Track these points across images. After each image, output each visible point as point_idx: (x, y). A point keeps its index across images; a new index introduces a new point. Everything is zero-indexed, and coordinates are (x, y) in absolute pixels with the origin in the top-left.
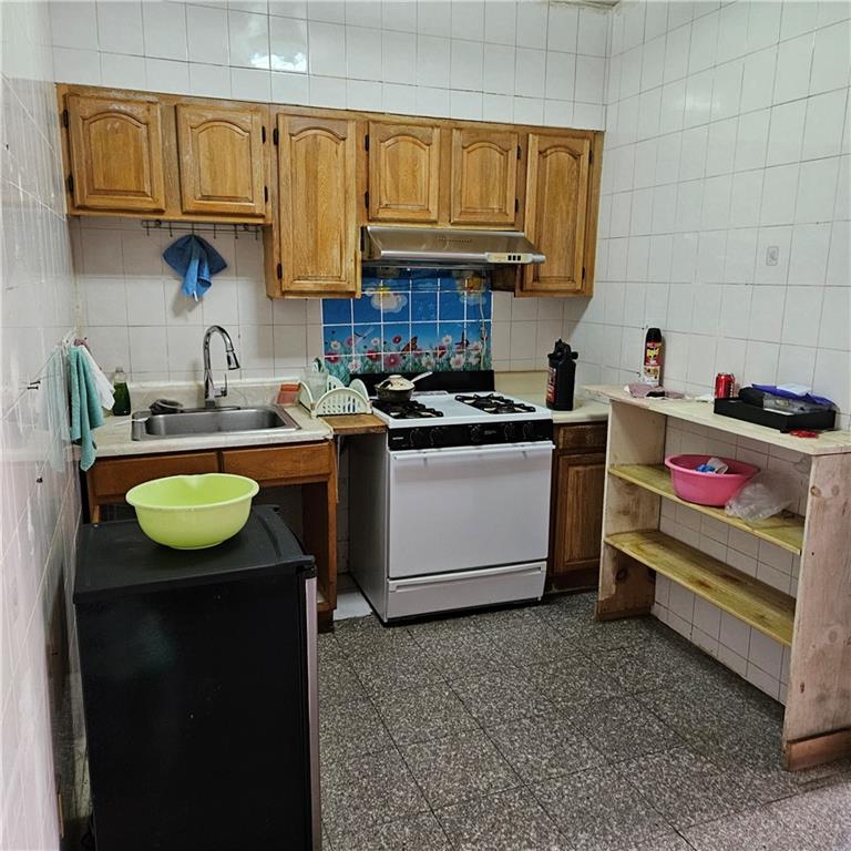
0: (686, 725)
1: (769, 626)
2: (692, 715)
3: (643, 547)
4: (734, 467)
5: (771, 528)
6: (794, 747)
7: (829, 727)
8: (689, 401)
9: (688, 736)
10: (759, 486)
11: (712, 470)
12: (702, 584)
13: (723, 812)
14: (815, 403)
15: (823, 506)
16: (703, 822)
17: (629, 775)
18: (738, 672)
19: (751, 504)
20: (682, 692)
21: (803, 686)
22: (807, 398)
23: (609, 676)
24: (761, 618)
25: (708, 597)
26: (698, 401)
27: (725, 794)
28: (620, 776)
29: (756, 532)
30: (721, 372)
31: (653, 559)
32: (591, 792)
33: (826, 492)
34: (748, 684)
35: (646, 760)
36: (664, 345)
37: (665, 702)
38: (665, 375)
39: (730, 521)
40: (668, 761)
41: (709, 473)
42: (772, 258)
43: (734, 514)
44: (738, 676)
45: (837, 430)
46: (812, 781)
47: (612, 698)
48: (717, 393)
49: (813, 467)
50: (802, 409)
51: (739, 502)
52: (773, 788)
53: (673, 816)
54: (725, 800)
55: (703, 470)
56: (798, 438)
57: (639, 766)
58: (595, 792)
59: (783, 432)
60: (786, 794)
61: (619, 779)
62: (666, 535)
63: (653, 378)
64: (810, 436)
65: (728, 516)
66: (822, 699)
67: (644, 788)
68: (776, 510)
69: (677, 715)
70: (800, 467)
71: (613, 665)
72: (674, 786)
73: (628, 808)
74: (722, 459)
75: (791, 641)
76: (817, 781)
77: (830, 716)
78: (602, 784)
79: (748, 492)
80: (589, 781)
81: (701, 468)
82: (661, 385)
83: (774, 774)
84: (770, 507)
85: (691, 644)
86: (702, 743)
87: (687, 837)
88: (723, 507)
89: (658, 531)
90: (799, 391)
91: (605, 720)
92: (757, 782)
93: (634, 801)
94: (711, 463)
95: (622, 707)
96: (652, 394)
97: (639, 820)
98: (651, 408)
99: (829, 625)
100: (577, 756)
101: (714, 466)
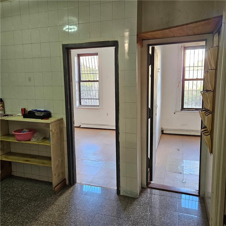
0: (30, 196)
1: (46, 164)
2: (31, 193)
3: (8, 157)
4: (30, 130)
5: (42, 141)
6: (55, 188)
7: (61, 181)
8: (15, 116)
9: (31, 198)
10: (38, 133)
11: (25, 132)
12: (27, 161)
13: (45, 210)
14: (46, 112)
15: (53, 134)
16: (41, 214)
17: (20, 215)
18: (38, 179)
19: (37, 137)
20: (26, 189)
21: (55, 174)
22: (45, 111)
23: (6, 195)
24: (43, 163)
25: (30, 163)
26: (17, 116)
27: (44, 206)
28: (18, 216)
29: (40, 143)
30: (22, 108)
31: (12, 159)
32: (12, 224)
33: (53, 131)
34: (41, 181)
35: (23, 209)
36: (4, 102)
37: (23, 194)
38: (5, 111)
39: (33, 143)
40: (29, 206)
41: (25, 133)
42: (30, 80)
43: (34, 141)
44: (38, 180)
45: (52, 117)
46: (60, 194)
47: (9, 199)
48: (22, 113)
49: (50, 126)
50: (44, 114)
51: (34, 138)
52: (53, 199)
53: (35, 217)
54: (45, 207)
55: (23, 132)
56: (45, 120)
57: (22, 211)
58: (13, 223)
59: (42, 119)
60: (56, 199)
61: (18, 217)
62: (13, 153)
63: (2, 112)
64: (48, 119)
65: (32, 142)
66: (59, 175)
67: (25, 215)
68: (43, 137)
69: (27, 195)
70: (46, 127)
71: (6, 191)
72: (32, 211)
73: (23, 222)
74: (26, 129)
75: (51, 165)
76: (61, 193)
77: (60, 179)
78: (14, 220)
79: (35, 135)
80: (10, 222)
81: (22, 132)
82: (4, 113)
83: (53, 196)
84: (41, 137)
85: (25, 178)
86: (35, 198)
87: (39, 219)
88: (30, 140)
89: (10, 152)
90: (42, 110)
91: (9, 206)
92: (50, 200)
93: (24, 219)
94: (24, 130)
95: (12, 200)
96: (4, 116)
97: (27, 223)
98: (5, 119)
99: (58, 159)
100: (5, 218)
101: (25, 131)
